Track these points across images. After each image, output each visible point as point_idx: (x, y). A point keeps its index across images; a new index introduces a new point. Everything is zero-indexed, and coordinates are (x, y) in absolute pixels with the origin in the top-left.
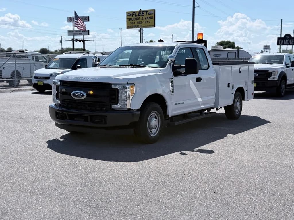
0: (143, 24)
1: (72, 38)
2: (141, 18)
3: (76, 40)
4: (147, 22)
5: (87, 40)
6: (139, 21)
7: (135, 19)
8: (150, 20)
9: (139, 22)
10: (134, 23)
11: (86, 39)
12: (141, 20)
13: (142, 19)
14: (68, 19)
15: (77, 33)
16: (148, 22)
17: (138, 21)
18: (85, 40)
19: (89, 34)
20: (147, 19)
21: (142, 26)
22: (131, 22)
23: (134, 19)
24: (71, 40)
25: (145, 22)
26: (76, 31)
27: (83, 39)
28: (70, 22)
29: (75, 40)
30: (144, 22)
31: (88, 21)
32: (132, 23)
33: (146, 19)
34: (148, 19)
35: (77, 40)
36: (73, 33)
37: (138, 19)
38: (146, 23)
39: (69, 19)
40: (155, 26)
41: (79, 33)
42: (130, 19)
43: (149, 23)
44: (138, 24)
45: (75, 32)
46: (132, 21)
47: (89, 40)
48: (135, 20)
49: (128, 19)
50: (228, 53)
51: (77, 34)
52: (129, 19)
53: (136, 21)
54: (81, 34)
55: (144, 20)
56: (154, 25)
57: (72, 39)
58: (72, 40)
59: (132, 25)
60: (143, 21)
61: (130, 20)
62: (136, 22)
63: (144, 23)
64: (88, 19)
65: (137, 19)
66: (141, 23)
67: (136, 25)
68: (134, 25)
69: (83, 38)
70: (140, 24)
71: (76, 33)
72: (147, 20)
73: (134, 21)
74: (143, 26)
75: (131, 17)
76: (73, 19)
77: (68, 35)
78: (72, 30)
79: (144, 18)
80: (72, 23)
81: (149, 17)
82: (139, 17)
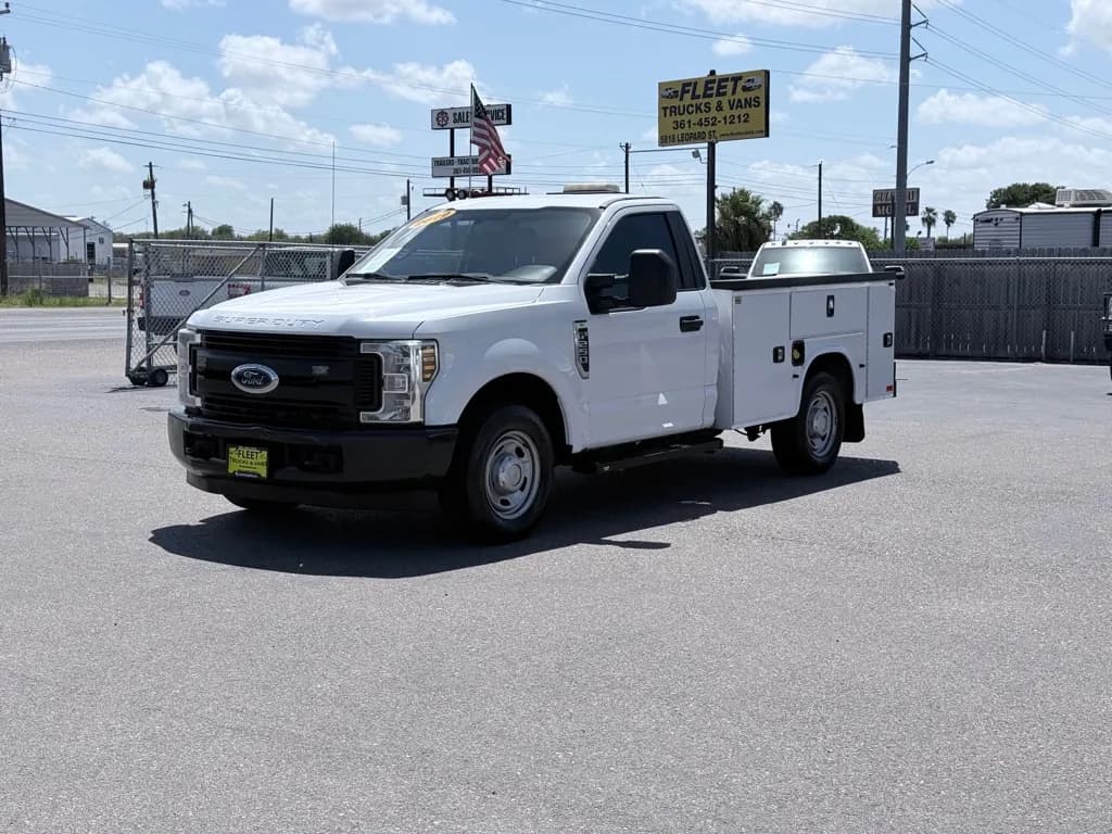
0: (721, 128)
1: (449, 186)
2: (714, 105)
3: (462, 194)
4: (736, 120)
5: (503, 191)
6: (707, 115)
7: (691, 109)
8: (744, 111)
9: (706, 119)
10: (689, 122)
11: (497, 188)
12: (713, 113)
13: (719, 108)
14: (435, 115)
15: (466, 166)
16: (739, 117)
17: (703, 116)
18: (494, 191)
19: (508, 171)
20: (737, 107)
21: (717, 135)
22: (676, 122)
23: (686, 109)
24: (443, 192)
25: (728, 121)
26: (463, 161)
27: (486, 189)
28: (442, 127)
29: (456, 192)
30: (725, 118)
31: (505, 122)
32: (679, 125)
33: (731, 109)
34: (741, 107)
35: (464, 195)
36: (451, 167)
37: (703, 107)
38: (731, 123)
39: (438, 119)
40: (767, 135)
41: (471, 166)
42: (674, 110)
43: (745, 121)
44: (703, 129)
45: (456, 166)
46: (679, 118)
47: (509, 191)
48: (691, 113)
49: (665, 109)
51: (467, 173)
52: (668, 111)
53: (695, 118)
54: (480, 171)
55: (727, 112)
56: (763, 128)
57: (448, 190)
58: (445, 195)
59: (680, 131)
60: (720, 115)
61: (671, 111)
62: (696, 121)
63: (725, 122)
64: (505, 116)
65: (698, 108)
66: (713, 124)
67: (697, 129)
68: (687, 130)
69: (486, 185)
70: (710, 128)
71: (462, 167)
72: (736, 112)
73: (686, 117)
74: (721, 136)
75: (676, 102)
76: (451, 119)
77: (434, 177)
78: (448, 155)
79: (725, 105)
80: (449, 131)
81: (746, 100)
82: (707, 100)
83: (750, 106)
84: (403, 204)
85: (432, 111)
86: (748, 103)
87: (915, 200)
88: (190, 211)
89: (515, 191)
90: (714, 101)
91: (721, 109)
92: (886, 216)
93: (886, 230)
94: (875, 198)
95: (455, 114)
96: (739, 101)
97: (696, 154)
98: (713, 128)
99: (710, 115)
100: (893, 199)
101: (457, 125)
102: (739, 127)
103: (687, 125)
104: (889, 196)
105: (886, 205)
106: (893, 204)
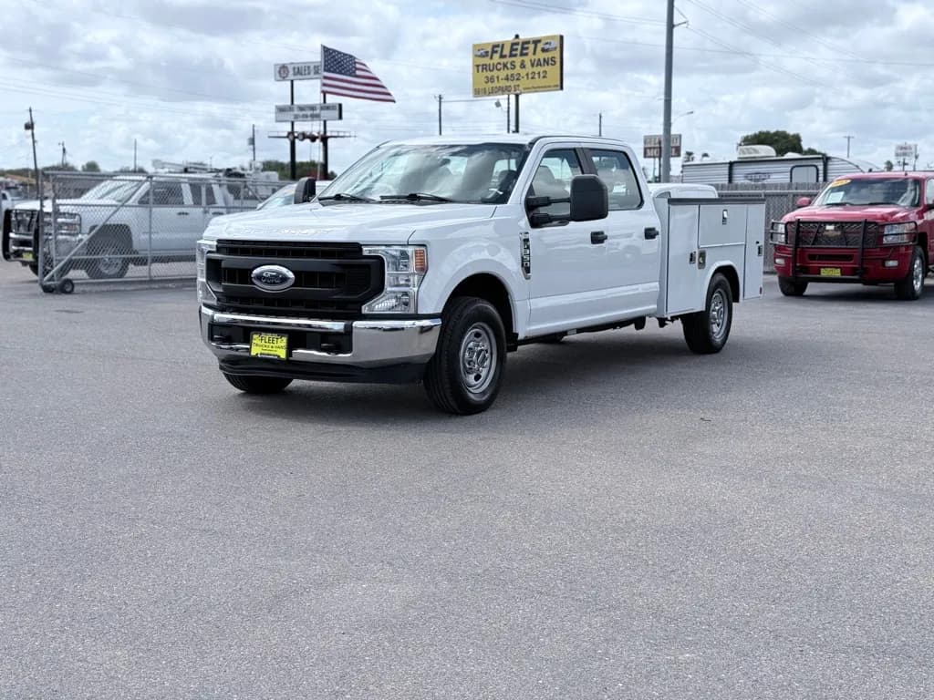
0: (524, 83)
1: (290, 130)
2: (518, 64)
3: (301, 137)
4: (537, 76)
5: (336, 134)
6: (513, 72)
7: (499, 67)
8: (546, 68)
9: (512, 75)
10: (498, 77)
11: (331, 132)
12: (518, 70)
14: (278, 69)
15: (304, 112)
16: (539, 73)
17: (509, 72)
18: (328, 134)
19: (340, 118)
20: (537, 65)
21: (520, 88)
22: (487, 77)
23: (495, 67)
24: (285, 134)
25: (530, 76)
26: (301, 108)
27: (322, 133)
28: (284, 78)
29: (296, 135)
30: (527, 75)
32: (491, 80)
33: (533, 65)
34: (540, 65)
35: (304, 136)
36: (292, 113)
37: (509, 66)
38: (532, 78)
39: (280, 72)
40: (562, 88)
41: (309, 113)
42: (485, 67)
43: (544, 77)
44: (509, 83)
45: (296, 112)
46: (489, 74)
47: (341, 134)
48: (499, 70)
49: (478, 66)
50: (792, 169)
51: (305, 118)
52: (480, 68)
53: (503, 74)
54: (315, 117)
55: (529, 69)
56: (559, 83)
57: (289, 133)
58: (288, 137)
59: (490, 85)
60: (523, 72)
61: (483, 68)
62: (504, 76)
63: (528, 78)
65: (505, 66)
66: (518, 79)
67: (503, 84)
68: (496, 84)
69: (321, 129)
70: (516, 83)
71: (301, 113)
72: (536, 69)
73: (495, 73)
74: (525, 89)
75: (486, 61)
76: (291, 72)
77: (277, 121)
78: (289, 103)
79: (528, 64)
80: (289, 83)
81: (544, 60)
82: (513, 59)
83: (548, 64)
84: (250, 144)
85: (276, 65)
86: (546, 62)
87: (678, 144)
88: (64, 150)
89: (347, 134)
90: (518, 60)
91: (524, 67)
92: (654, 157)
93: (655, 169)
94: (645, 142)
95: (294, 69)
96: (539, 60)
97: (498, 104)
98: (518, 82)
99: (515, 72)
100: (660, 143)
101: (296, 77)
102: (538, 82)
103: (496, 80)
104: (657, 141)
105: (654, 148)
106: (660, 148)
